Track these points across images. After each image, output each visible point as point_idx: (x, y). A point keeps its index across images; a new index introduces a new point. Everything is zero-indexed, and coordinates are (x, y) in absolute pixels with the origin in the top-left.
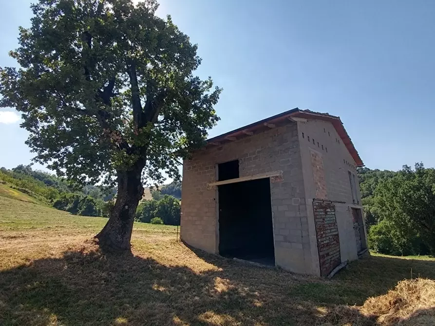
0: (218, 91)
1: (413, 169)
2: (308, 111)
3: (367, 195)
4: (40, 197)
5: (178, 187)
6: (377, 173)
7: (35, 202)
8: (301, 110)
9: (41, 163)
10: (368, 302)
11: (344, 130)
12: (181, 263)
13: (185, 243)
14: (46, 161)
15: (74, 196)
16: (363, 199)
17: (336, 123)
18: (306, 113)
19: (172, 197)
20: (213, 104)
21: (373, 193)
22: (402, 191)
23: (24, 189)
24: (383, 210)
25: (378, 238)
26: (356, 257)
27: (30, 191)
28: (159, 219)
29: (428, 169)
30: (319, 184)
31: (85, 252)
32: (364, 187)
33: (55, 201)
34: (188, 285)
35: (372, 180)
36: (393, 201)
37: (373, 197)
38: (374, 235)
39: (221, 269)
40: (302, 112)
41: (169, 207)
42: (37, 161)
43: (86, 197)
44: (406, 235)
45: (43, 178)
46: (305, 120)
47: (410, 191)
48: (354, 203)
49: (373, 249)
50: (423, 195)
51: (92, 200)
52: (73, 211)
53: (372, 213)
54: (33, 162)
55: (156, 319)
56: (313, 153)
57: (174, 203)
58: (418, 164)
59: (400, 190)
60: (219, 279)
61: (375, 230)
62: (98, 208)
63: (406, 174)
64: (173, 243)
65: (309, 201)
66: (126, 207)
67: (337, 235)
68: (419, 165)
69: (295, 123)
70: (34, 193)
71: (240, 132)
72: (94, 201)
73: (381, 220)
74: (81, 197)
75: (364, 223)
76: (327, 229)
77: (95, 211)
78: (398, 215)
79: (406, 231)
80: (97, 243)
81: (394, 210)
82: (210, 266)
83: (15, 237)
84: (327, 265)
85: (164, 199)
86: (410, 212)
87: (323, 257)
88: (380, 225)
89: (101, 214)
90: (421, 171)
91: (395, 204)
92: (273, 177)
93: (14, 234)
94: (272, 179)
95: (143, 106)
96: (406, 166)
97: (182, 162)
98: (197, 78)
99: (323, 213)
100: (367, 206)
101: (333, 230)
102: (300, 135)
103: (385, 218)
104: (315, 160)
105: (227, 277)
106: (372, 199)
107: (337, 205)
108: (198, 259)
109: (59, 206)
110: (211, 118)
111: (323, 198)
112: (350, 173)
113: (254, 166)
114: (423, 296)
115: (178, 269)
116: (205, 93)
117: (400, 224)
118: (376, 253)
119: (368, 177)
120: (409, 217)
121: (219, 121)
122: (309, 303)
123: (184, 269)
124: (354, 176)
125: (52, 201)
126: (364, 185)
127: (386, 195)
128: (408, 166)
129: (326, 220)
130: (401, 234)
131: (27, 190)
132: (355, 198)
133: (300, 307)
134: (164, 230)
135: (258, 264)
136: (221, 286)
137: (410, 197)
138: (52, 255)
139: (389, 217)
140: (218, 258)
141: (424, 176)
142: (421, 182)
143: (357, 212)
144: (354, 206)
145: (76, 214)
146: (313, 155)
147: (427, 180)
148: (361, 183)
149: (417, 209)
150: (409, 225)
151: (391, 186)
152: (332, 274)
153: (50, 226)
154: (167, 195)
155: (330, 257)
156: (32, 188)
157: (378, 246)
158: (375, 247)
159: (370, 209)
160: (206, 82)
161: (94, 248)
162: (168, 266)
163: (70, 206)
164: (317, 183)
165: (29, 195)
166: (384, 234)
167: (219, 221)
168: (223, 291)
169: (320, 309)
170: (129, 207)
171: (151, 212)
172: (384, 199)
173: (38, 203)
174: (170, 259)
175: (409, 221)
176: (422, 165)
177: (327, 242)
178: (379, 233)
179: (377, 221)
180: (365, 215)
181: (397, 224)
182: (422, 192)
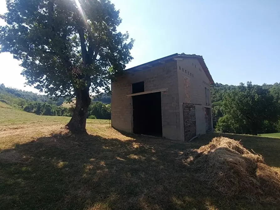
0: (132, 41)
1: (246, 85)
2: (183, 54)
3: (219, 100)
4: (14, 104)
5: (104, 96)
6: (226, 87)
7: (11, 107)
8: (179, 54)
9: (30, 85)
10: (201, 148)
11: (205, 64)
12: (114, 137)
13: (114, 128)
14: (32, 84)
15: (36, 103)
16: (216, 102)
17: (200, 59)
18: (182, 56)
19: (101, 102)
20: (129, 50)
21: (222, 99)
22: (238, 98)
23: (2, 99)
24: (226, 109)
25: (223, 125)
26: (205, 133)
27: (7, 101)
28: (94, 116)
29: (254, 85)
30: (187, 95)
31: (63, 133)
32: (217, 95)
33: (24, 107)
34: (119, 146)
35: (223, 91)
37: (222, 101)
38: (221, 123)
39: (135, 139)
40: (179, 55)
41: (99, 109)
42: (28, 84)
43: (45, 104)
44: (237, 122)
45: (14, 92)
46: (182, 59)
48: (206, 105)
49: (220, 131)
51: (49, 106)
52: (38, 112)
53: (220, 110)
54: (25, 85)
55: (109, 158)
56: (185, 78)
57: (103, 106)
60: (134, 143)
61: (222, 120)
62: (53, 111)
63: (242, 87)
64: (107, 128)
65: (181, 104)
66: (82, 109)
67: (195, 121)
68: (249, 83)
69: (176, 61)
70: (9, 102)
71: (145, 65)
72: (51, 106)
73: (225, 114)
74: (42, 104)
75: (212, 116)
76: (190, 119)
77: (52, 112)
78: (234, 112)
79: (238, 121)
80: (68, 129)
81: (232, 109)
82: (129, 138)
83: (17, 128)
84: (188, 136)
85: (96, 104)
86: (241, 110)
87: (187, 132)
88: (225, 117)
89: (56, 114)
90: (250, 87)
91: (233, 105)
92: (163, 91)
93: (15, 126)
94: (162, 92)
95: (87, 50)
96: (242, 83)
97: (110, 83)
98: (120, 33)
99: (188, 110)
100: (218, 107)
101: (192, 119)
102: (178, 68)
103: (227, 113)
104: (186, 82)
105: (138, 142)
106: (222, 103)
107: (196, 106)
108: (122, 135)
109: (28, 110)
110: (128, 57)
111: (189, 102)
112: (206, 88)
113: (152, 85)
114: (222, 143)
115: (112, 139)
116: (124, 42)
117: (235, 117)
119: (221, 89)
120: (240, 113)
121: (133, 59)
122: (177, 150)
123: (116, 140)
124: (208, 90)
125: (22, 107)
126: (218, 94)
127: (228, 100)
128: (243, 83)
129: (189, 113)
130: (235, 122)
131: (4, 100)
132: (207, 102)
133: (172, 152)
134: (101, 122)
135: (154, 137)
136: (136, 146)
137: (242, 101)
138: (46, 135)
139: (229, 112)
140: (133, 135)
141: (251, 90)
142: (249, 93)
143: (208, 110)
144: (206, 107)
145: (40, 115)
146: (185, 79)
147: (253, 92)
148: (216, 93)
149: (245, 108)
150: (240, 117)
151: (232, 95)
152: (191, 140)
153: (34, 121)
154: (98, 101)
155: (190, 132)
156: (8, 99)
158: (221, 130)
159: (220, 108)
160: (125, 35)
161: (67, 131)
162: (107, 138)
163: (34, 110)
164: (186, 95)
165: (7, 104)
166: (226, 122)
167: (133, 115)
168: (137, 147)
169: (181, 152)
170: (84, 109)
171: (88, 112)
172: (227, 102)
173: (13, 108)
174: (108, 135)
175: (240, 115)
176: (251, 82)
177: (189, 125)
178: (224, 122)
179: (223, 115)
180: (217, 111)
181: (233, 116)
182: (249, 99)
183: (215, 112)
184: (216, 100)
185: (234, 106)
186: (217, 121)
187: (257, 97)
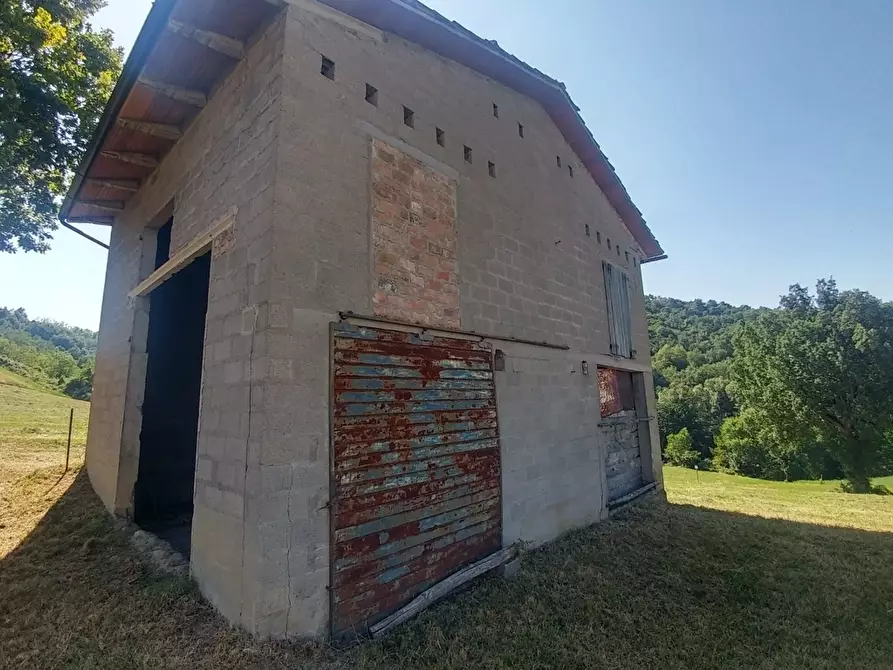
1: (813, 293)
3: (723, 357)
6: (745, 313)
7: (23, 383)
16: (713, 365)
22: (786, 341)
24: (744, 386)
25: (738, 445)
29: (847, 293)
32: (716, 341)
33: (67, 381)
36: (764, 364)
38: (730, 438)
44: (791, 438)
45: (51, 334)
47: (804, 342)
48: (611, 354)
49: (728, 467)
50: (832, 349)
53: (728, 393)
58: (823, 281)
59: (783, 340)
61: (733, 428)
63: (798, 304)
67: (494, 454)
68: (825, 284)
70: (21, 365)
78: (775, 395)
79: (793, 430)
81: (766, 384)
86: (802, 389)
88: (741, 420)
90: (831, 298)
96: (797, 286)
100: (719, 379)
109: (76, 390)
111: (425, 317)
117: (779, 416)
118: (733, 474)
119: (726, 321)
120: (798, 400)
125: (61, 381)
126: (717, 337)
127: (750, 352)
128: (802, 287)
130: (782, 435)
131: (6, 359)
137: (803, 354)
139: (756, 399)
141: (836, 309)
142: (829, 322)
144: (610, 363)
147: (844, 316)
148: (712, 334)
149: (817, 381)
150: (799, 416)
151: (762, 332)
157: (738, 462)
158: (732, 463)
159: (726, 384)
166: (749, 436)
172: (747, 360)
173: (29, 386)
175: (799, 409)
176: (833, 283)
178: (741, 433)
179: (737, 410)
180: (715, 397)
181: (772, 415)
182: (830, 342)
183: (709, 398)
184: (711, 359)
185: (771, 373)
186: (718, 433)
187: (861, 336)
